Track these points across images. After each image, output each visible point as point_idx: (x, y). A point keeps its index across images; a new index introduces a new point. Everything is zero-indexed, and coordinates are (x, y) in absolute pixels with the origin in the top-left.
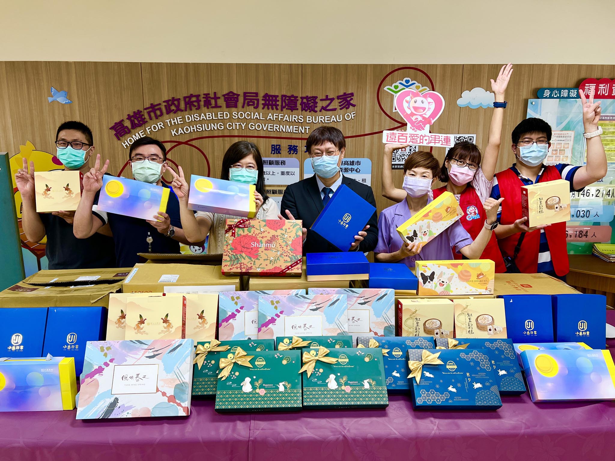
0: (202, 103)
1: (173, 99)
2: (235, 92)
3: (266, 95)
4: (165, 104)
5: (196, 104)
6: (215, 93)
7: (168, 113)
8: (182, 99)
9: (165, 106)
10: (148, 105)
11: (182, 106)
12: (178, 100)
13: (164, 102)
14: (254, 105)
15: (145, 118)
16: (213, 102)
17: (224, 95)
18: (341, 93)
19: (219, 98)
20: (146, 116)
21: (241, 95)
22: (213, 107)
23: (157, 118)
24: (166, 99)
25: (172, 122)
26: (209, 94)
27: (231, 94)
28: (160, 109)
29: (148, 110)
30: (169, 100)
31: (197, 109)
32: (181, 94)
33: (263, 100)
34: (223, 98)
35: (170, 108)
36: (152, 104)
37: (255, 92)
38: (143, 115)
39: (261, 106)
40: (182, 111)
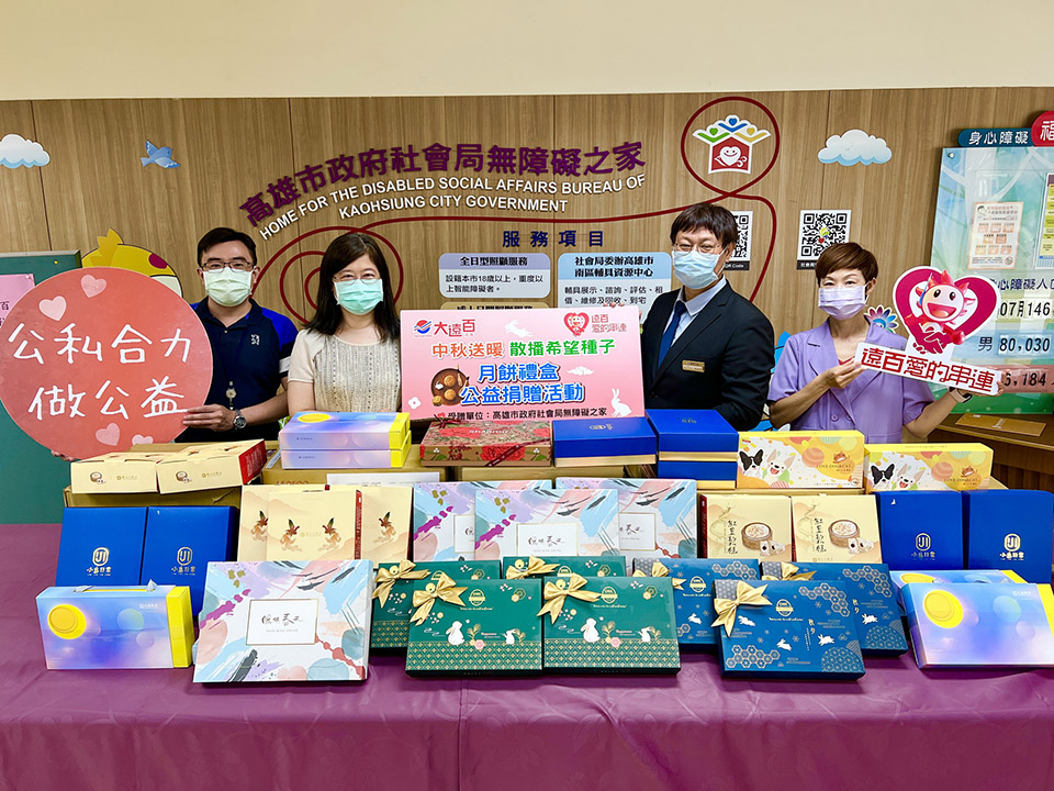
1: (343, 158)
4: (329, 166)
7: (333, 181)
8: (356, 157)
9: (330, 169)
10: (302, 169)
12: (351, 159)
13: (327, 162)
15: (296, 190)
20: (299, 186)
23: (316, 189)
24: (331, 158)
25: (341, 195)
28: (321, 175)
29: (301, 177)
30: (336, 160)
34: (423, 156)
35: (337, 173)
36: (307, 167)
38: (293, 185)
40: (357, 177)
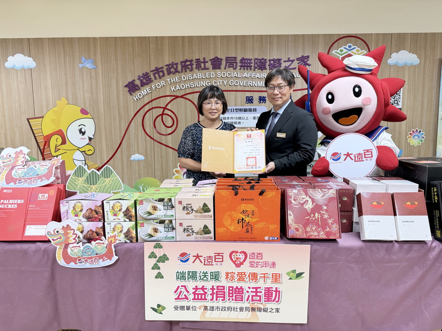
0: (194, 66)
1: (173, 64)
2: (219, 57)
3: (243, 59)
5: (190, 67)
6: (204, 58)
7: (169, 74)
8: (179, 63)
9: (167, 68)
10: (153, 68)
11: (179, 68)
12: (177, 64)
13: (166, 66)
14: (233, 67)
15: (151, 78)
16: (202, 65)
17: (210, 60)
18: (300, 56)
19: (207, 62)
20: (152, 76)
21: (223, 60)
22: (202, 69)
23: (160, 78)
24: (168, 63)
25: (172, 80)
26: (199, 59)
27: (216, 59)
28: (162, 71)
29: (153, 72)
30: (170, 65)
31: (191, 71)
32: (179, 59)
33: (240, 63)
34: (210, 62)
35: (170, 71)
36: (156, 67)
37: (234, 56)
38: (150, 76)
39: (238, 68)
40: (179, 72)
